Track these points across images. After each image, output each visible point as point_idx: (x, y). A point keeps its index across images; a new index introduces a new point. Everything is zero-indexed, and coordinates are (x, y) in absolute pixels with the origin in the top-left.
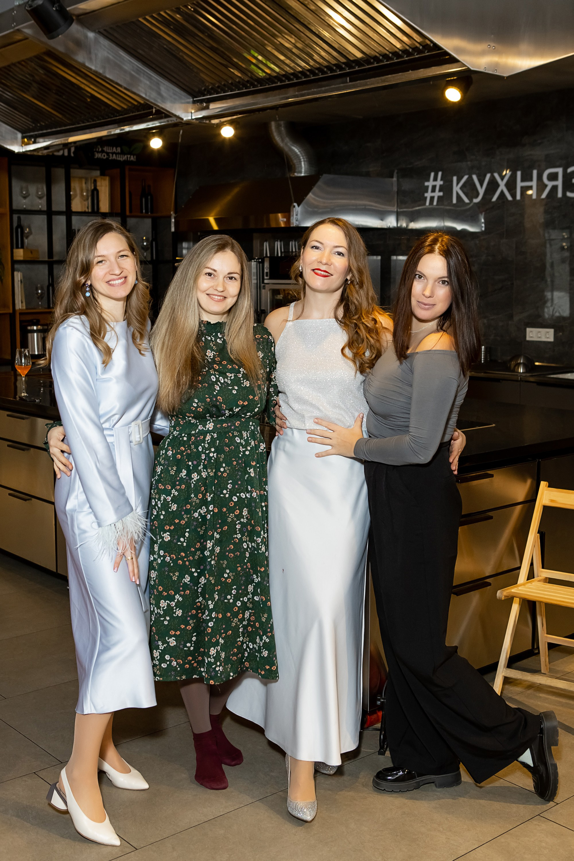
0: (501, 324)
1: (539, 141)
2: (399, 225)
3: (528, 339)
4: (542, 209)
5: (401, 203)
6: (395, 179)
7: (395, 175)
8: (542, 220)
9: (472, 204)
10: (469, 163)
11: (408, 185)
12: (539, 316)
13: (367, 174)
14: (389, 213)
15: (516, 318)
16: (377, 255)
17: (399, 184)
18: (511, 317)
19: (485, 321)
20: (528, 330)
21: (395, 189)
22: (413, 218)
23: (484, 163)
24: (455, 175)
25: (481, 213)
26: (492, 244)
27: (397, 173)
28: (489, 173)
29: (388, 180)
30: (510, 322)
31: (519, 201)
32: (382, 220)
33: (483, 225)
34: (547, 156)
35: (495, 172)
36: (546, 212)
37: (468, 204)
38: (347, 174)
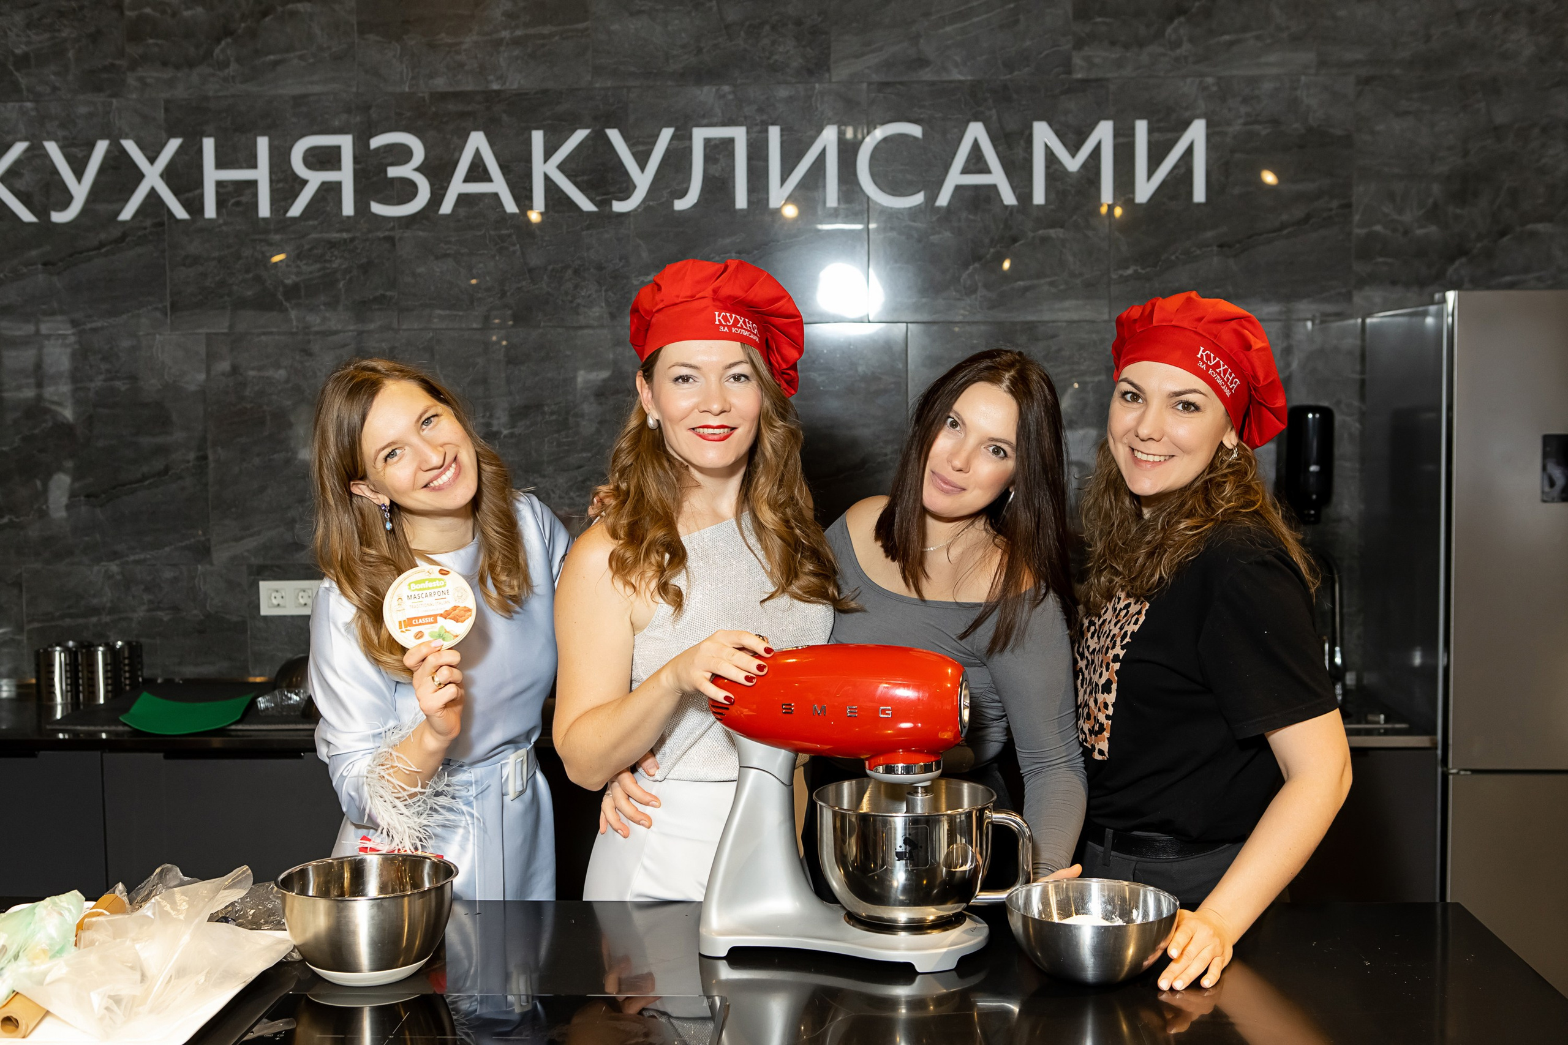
0: (168, 574)
1: (272, 57)
3: (265, 611)
9: (45, 227)
10: (29, 105)
12: (299, 546)
15: (221, 556)
18: (203, 552)
19: (114, 567)
20: (265, 586)
23: (83, 110)
28: (102, 138)
30: (199, 567)
31: (210, 220)
35: (126, 137)
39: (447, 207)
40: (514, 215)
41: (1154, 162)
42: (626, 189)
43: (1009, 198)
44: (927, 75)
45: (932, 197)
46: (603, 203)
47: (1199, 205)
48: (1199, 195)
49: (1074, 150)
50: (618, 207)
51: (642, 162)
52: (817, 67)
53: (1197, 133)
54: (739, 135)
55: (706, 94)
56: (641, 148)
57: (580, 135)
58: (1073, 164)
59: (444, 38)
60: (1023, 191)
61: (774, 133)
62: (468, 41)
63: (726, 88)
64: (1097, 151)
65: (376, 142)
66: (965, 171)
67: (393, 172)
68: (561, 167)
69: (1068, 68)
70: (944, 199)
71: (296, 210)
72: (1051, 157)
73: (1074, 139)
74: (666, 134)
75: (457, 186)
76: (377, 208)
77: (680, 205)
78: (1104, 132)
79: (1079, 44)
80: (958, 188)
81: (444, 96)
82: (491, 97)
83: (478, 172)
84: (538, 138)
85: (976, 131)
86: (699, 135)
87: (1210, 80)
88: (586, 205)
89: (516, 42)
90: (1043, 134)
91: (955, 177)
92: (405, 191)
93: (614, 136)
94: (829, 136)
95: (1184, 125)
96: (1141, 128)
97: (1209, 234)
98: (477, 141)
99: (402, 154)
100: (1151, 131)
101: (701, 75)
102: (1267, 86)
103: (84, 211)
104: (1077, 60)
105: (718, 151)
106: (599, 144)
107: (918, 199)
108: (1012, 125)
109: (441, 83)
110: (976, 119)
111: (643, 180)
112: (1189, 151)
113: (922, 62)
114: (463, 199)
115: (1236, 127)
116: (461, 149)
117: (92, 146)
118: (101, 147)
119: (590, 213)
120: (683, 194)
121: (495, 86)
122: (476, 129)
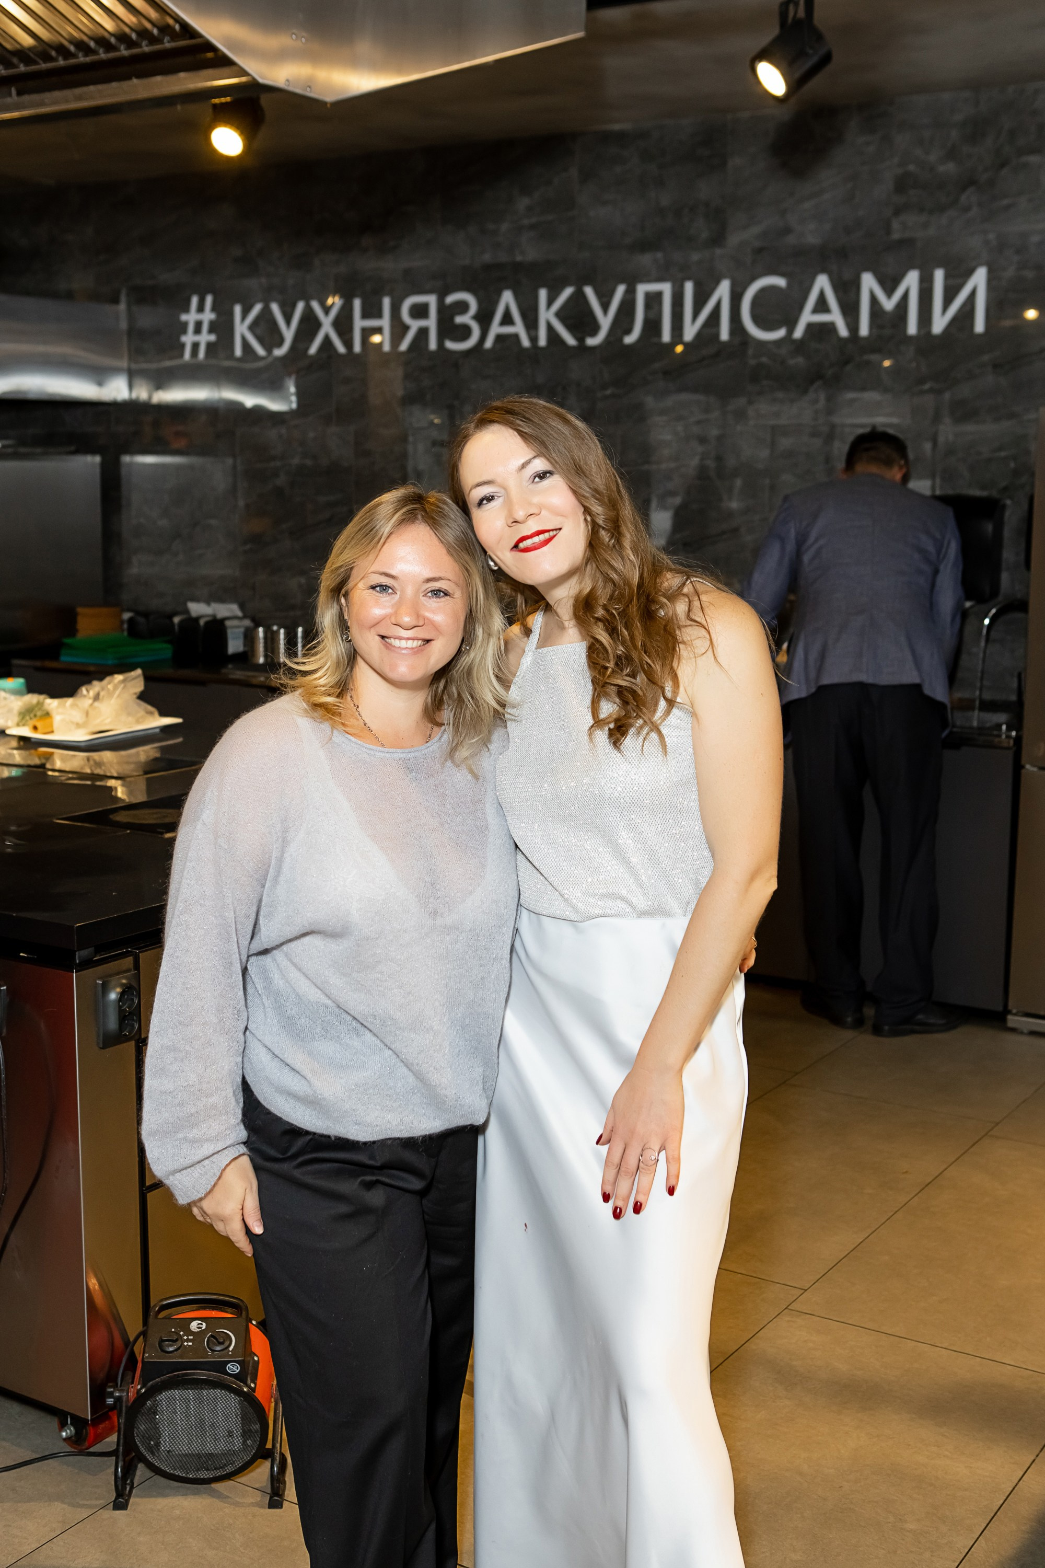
1: (392, 244)
2: (134, 396)
4: (400, 372)
5: (136, 353)
6: (122, 307)
7: (123, 298)
8: (400, 393)
9: (270, 359)
10: (263, 280)
11: (148, 318)
13: (69, 296)
14: (115, 371)
16: (93, 452)
17: (131, 318)
21: (124, 325)
22: (161, 380)
23: (291, 282)
24: (237, 301)
25: (290, 375)
26: (311, 435)
27: (128, 295)
28: (301, 300)
29: (108, 308)
31: (358, 355)
32: (100, 384)
33: (294, 398)
34: (407, 272)
35: (313, 298)
36: (407, 377)
37: (263, 358)
38: (27, 293)
39: (489, 344)
40: (526, 350)
41: (947, 301)
42: (594, 328)
43: (843, 332)
44: (791, 240)
45: (791, 331)
46: (581, 340)
47: (980, 335)
48: (979, 326)
49: (889, 292)
50: (591, 342)
51: (605, 307)
52: (717, 240)
53: (980, 277)
54: (666, 288)
55: (646, 260)
56: (605, 300)
57: (568, 292)
58: (889, 304)
59: (491, 226)
60: (853, 326)
61: (689, 287)
62: (504, 227)
63: (659, 255)
64: (905, 296)
65: (450, 299)
66: (816, 311)
67: (459, 320)
68: (558, 315)
69: (888, 231)
70: (798, 333)
71: (404, 346)
72: (874, 300)
73: (889, 285)
74: (621, 290)
75: (496, 329)
76: (450, 345)
77: (629, 339)
78: (912, 280)
79: (897, 212)
80: (810, 326)
81: (488, 268)
82: (517, 267)
83: (507, 319)
84: (543, 294)
85: (822, 282)
86: (642, 289)
87: (991, 236)
88: (571, 341)
89: (532, 227)
90: (868, 281)
91: (807, 317)
92: (465, 332)
93: (589, 291)
94: (723, 290)
95: (970, 272)
96: (939, 276)
97: (986, 358)
98: (507, 298)
99: (462, 307)
100: (947, 277)
101: (644, 246)
102: (1035, 239)
103: (293, 348)
104: (895, 225)
105: (653, 300)
106: (579, 297)
107: (781, 333)
108: (847, 275)
109: (487, 257)
110: (823, 271)
111: (605, 322)
112: (973, 293)
113: (787, 230)
114: (500, 338)
115: (1010, 273)
116: (495, 303)
117: (294, 306)
118: (300, 306)
119: (573, 348)
120: (629, 331)
121: (519, 258)
122: (507, 288)
